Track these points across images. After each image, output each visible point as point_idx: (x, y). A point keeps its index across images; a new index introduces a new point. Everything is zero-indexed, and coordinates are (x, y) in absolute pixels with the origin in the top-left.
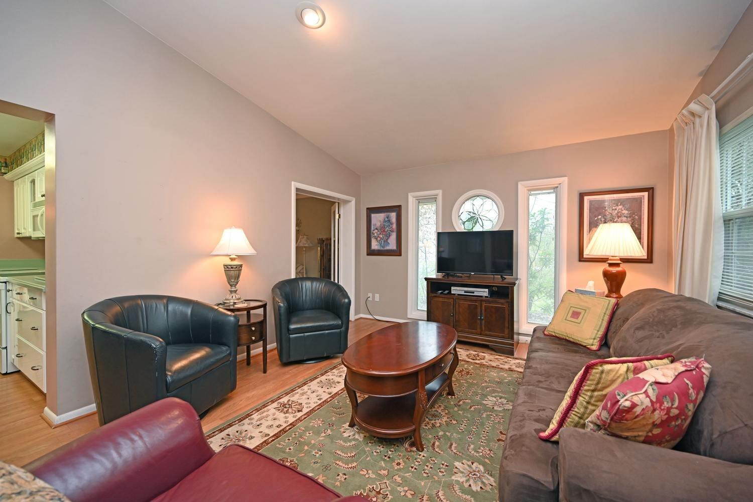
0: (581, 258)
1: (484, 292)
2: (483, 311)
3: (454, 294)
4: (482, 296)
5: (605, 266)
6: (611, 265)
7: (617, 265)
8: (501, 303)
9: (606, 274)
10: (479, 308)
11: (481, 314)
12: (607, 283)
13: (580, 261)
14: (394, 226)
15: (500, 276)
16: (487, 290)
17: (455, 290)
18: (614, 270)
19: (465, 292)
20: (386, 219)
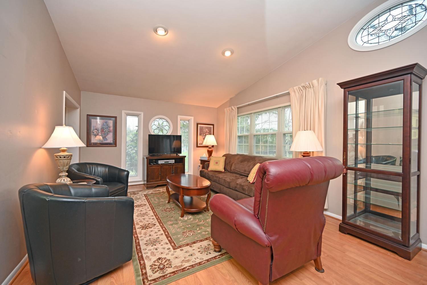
0: (197, 146)
1: (173, 161)
2: (174, 169)
3: (159, 164)
4: (171, 163)
5: (207, 149)
6: (209, 148)
7: (211, 148)
8: (180, 165)
9: (208, 151)
10: (172, 169)
11: (173, 171)
12: (208, 154)
13: (197, 147)
14: (112, 128)
15: (176, 154)
16: (174, 160)
17: (160, 162)
18: (210, 149)
19: (165, 162)
20: (105, 124)
